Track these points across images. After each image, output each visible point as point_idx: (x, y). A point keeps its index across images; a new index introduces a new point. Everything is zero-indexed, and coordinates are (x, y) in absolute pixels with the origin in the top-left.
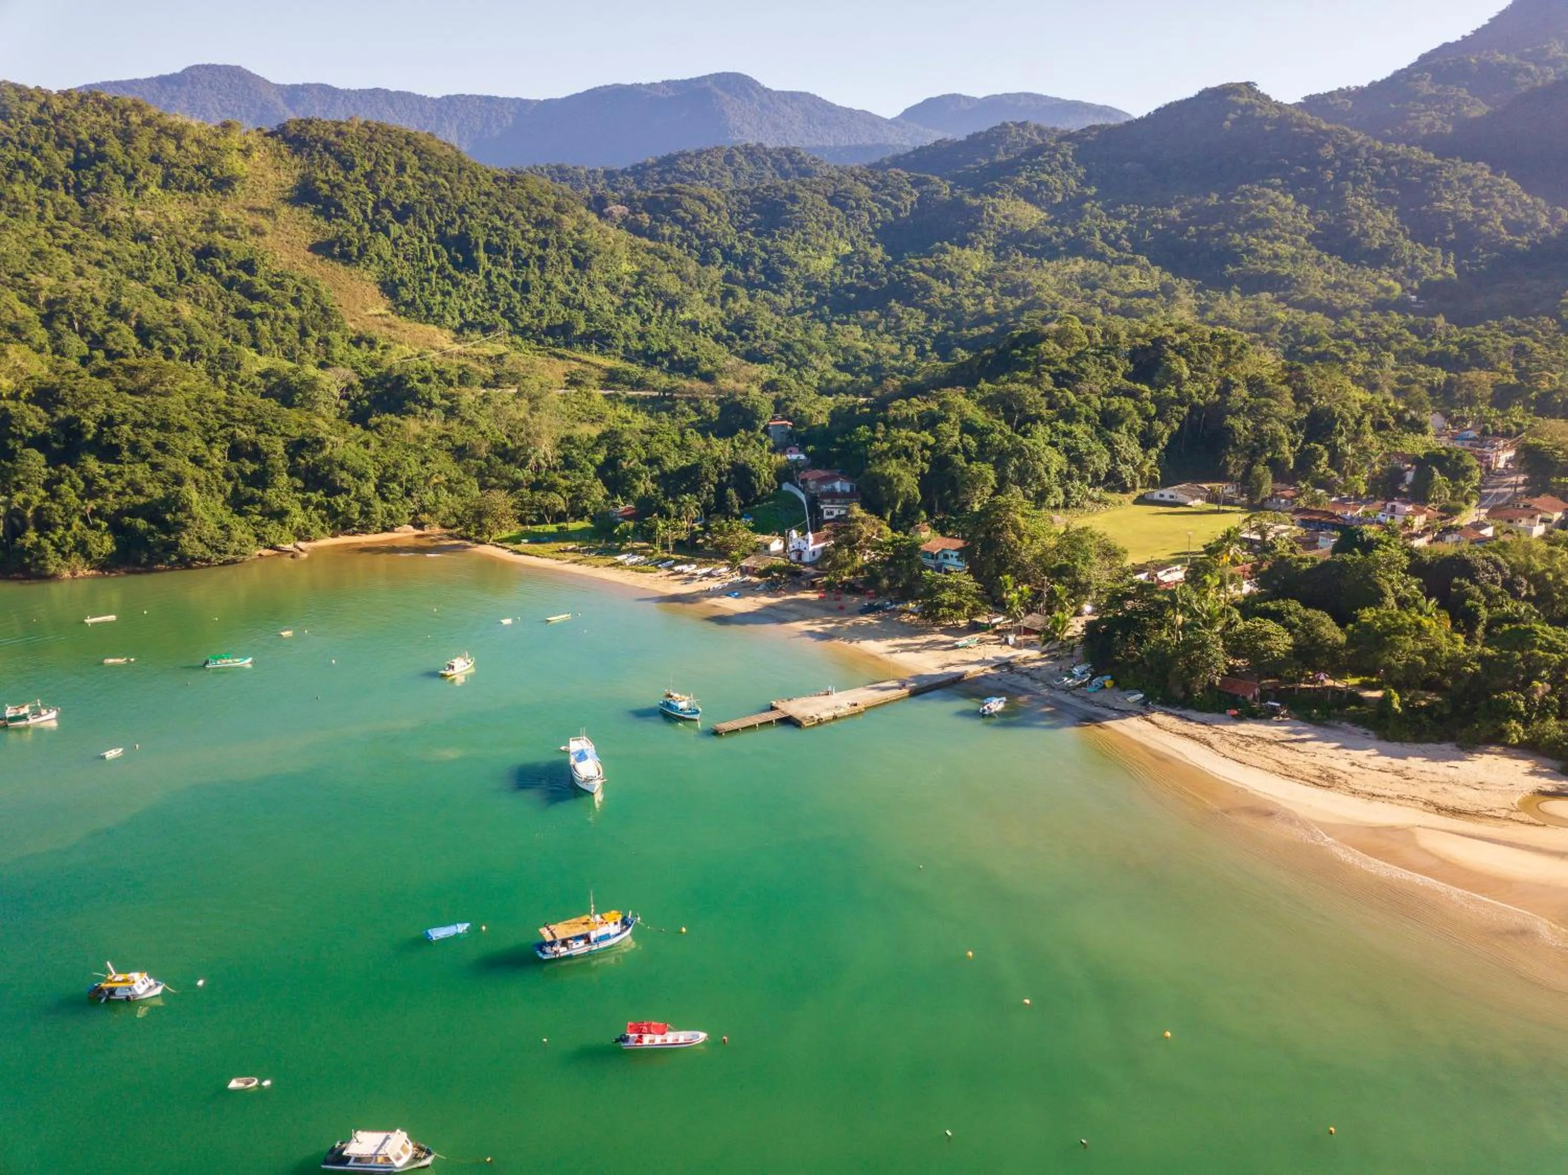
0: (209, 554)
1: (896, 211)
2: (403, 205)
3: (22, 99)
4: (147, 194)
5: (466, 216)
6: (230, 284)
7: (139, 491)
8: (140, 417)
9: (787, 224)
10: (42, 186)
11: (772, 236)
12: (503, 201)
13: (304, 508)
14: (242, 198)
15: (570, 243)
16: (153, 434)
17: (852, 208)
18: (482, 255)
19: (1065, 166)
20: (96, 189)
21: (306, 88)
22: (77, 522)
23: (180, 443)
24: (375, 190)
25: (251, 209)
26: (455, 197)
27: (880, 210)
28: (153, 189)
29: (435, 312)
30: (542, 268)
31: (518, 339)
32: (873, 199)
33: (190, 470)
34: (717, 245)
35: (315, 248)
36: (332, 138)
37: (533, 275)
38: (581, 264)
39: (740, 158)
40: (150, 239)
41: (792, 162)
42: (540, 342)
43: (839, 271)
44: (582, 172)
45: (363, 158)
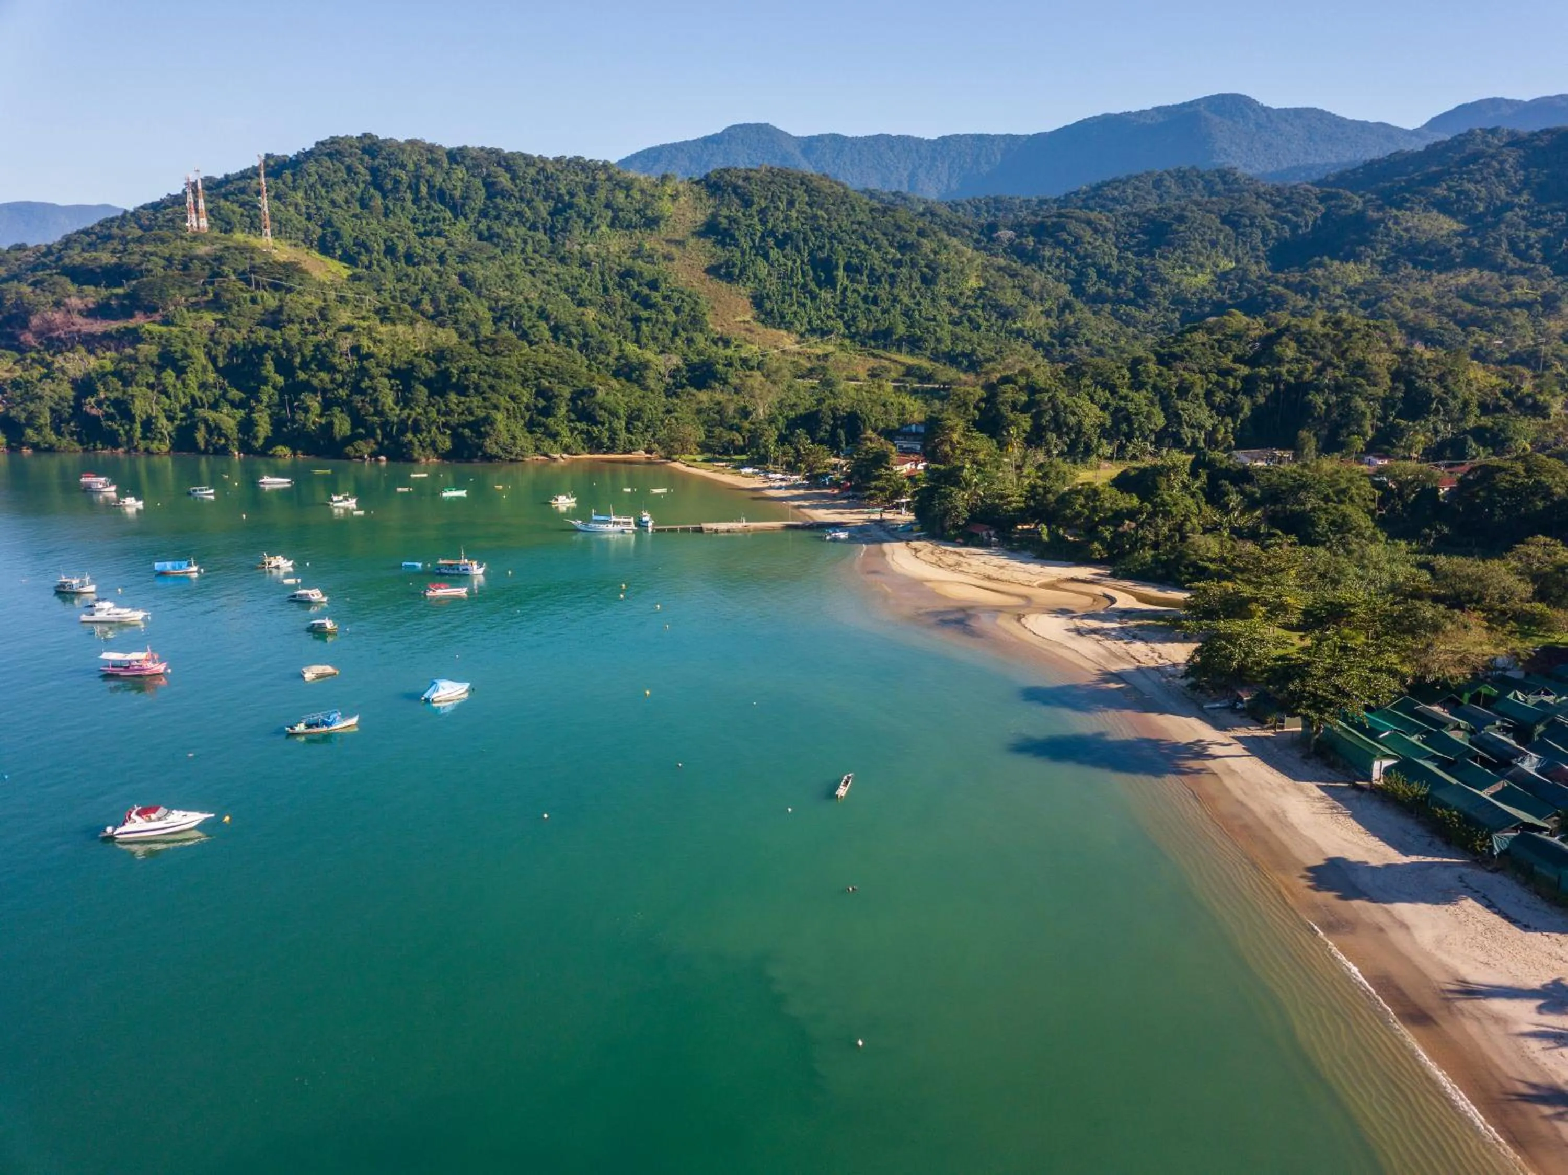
0: (501, 453)
1: (1295, 227)
2: (784, 234)
3: (527, 165)
4: (598, 232)
5: (835, 242)
6: (636, 296)
7: (471, 414)
8: (484, 369)
9: (1169, 244)
10: (529, 229)
11: (1152, 255)
12: (871, 228)
13: (572, 433)
14: (664, 232)
15: (923, 263)
16: (489, 380)
17: (1246, 226)
18: (841, 273)
19: (1501, 173)
20: (563, 230)
21: (820, 138)
22: (434, 429)
23: (504, 385)
24: (764, 222)
25: (669, 241)
26: (830, 226)
27: (1277, 228)
28: (604, 228)
29: (787, 319)
30: (892, 285)
31: (847, 342)
32: (1272, 217)
33: (503, 401)
34: (1094, 265)
35: (708, 271)
36: (740, 182)
37: (883, 291)
38: (927, 281)
39: (1169, 182)
40: (590, 265)
41: (1225, 183)
42: (863, 344)
43: (1212, 288)
44: (1017, 201)
45: (760, 197)
